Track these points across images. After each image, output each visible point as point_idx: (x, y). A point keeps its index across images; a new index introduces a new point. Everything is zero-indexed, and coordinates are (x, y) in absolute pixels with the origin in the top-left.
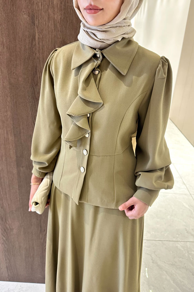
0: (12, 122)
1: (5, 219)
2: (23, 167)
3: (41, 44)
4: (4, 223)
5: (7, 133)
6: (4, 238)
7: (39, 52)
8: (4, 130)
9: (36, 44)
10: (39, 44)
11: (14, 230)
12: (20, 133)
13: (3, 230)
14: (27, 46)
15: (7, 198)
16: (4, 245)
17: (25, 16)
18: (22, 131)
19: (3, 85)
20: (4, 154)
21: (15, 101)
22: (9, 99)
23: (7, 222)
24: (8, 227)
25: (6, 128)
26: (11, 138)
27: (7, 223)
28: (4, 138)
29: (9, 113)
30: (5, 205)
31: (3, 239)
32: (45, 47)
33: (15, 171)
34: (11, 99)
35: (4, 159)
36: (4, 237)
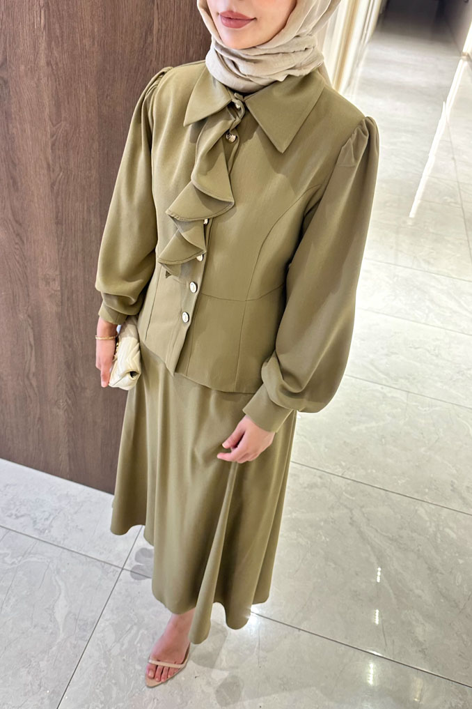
0: (98, 191)
1: (74, 368)
4: (72, 374)
5: (89, 211)
6: (70, 402)
8: (83, 205)
9: (152, 42)
11: (88, 390)
13: (69, 387)
14: (136, 45)
15: (79, 329)
16: (68, 415)
19: (87, 116)
20: (80, 248)
21: (106, 151)
22: (96, 146)
23: (77, 373)
24: (78, 383)
25: (87, 201)
27: (76, 375)
28: (83, 219)
29: (94, 172)
30: (75, 342)
31: (67, 403)
32: (170, 49)
34: (99, 146)
36: (70, 399)
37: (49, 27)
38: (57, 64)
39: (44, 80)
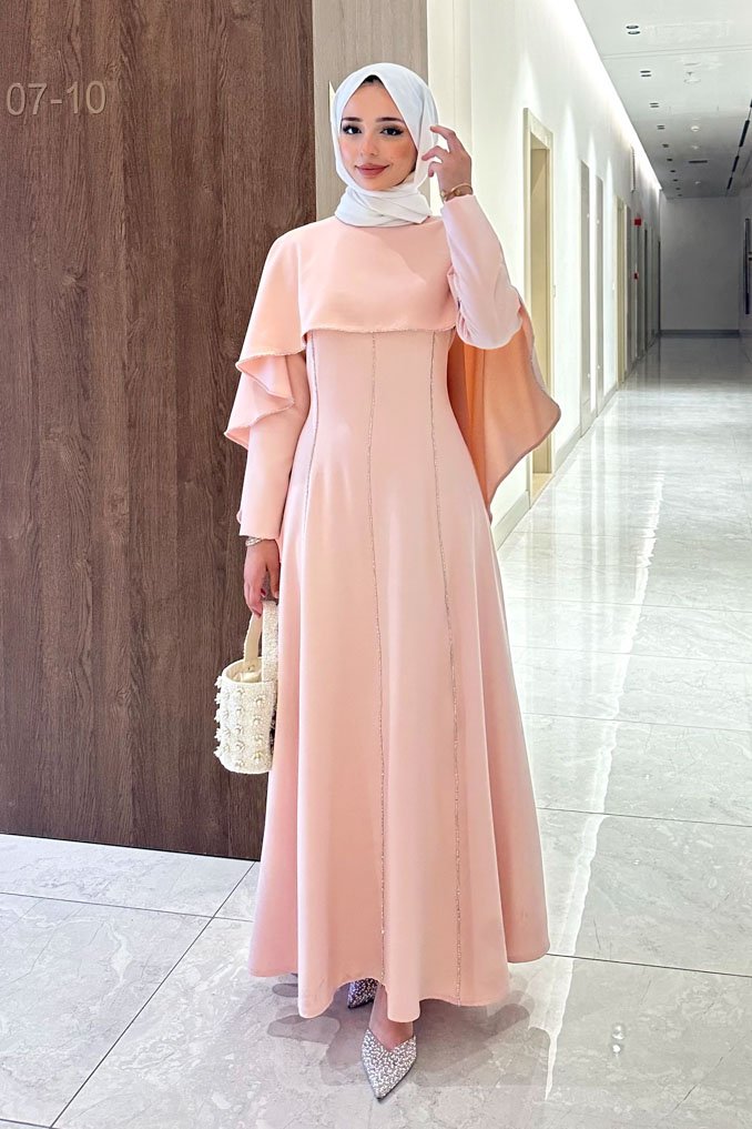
0: (175, 381)
1: (143, 627)
2: (189, 481)
3: (231, 232)
4: (139, 639)
5: (165, 405)
6: (135, 688)
7: (228, 247)
8: (159, 398)
9: (222, 234)
10: (227, 232)
11: (160, 659)
12: (188, 402)
13: (135, 660)
14: (209, 238)
16: (133, 712)
17: (207, 191)
18: (192, 397)
19: (165, 309)
20: (154, 451)
21: (183, 337)
22: (173, 334)
23: (147, 634)
24: (147, 650)
25: (164, 393)
26: (172, 414)
27: (144, 638)
28: (159, 413)
29: (171, 361)
30: (145, 584)
31: (132, 690)
33: (174, 493)
34: (177, 334)
35: (154, 462)
36: (136, 683)
37: (129, 237)
38: (135, 266)
39: (123, 283)
